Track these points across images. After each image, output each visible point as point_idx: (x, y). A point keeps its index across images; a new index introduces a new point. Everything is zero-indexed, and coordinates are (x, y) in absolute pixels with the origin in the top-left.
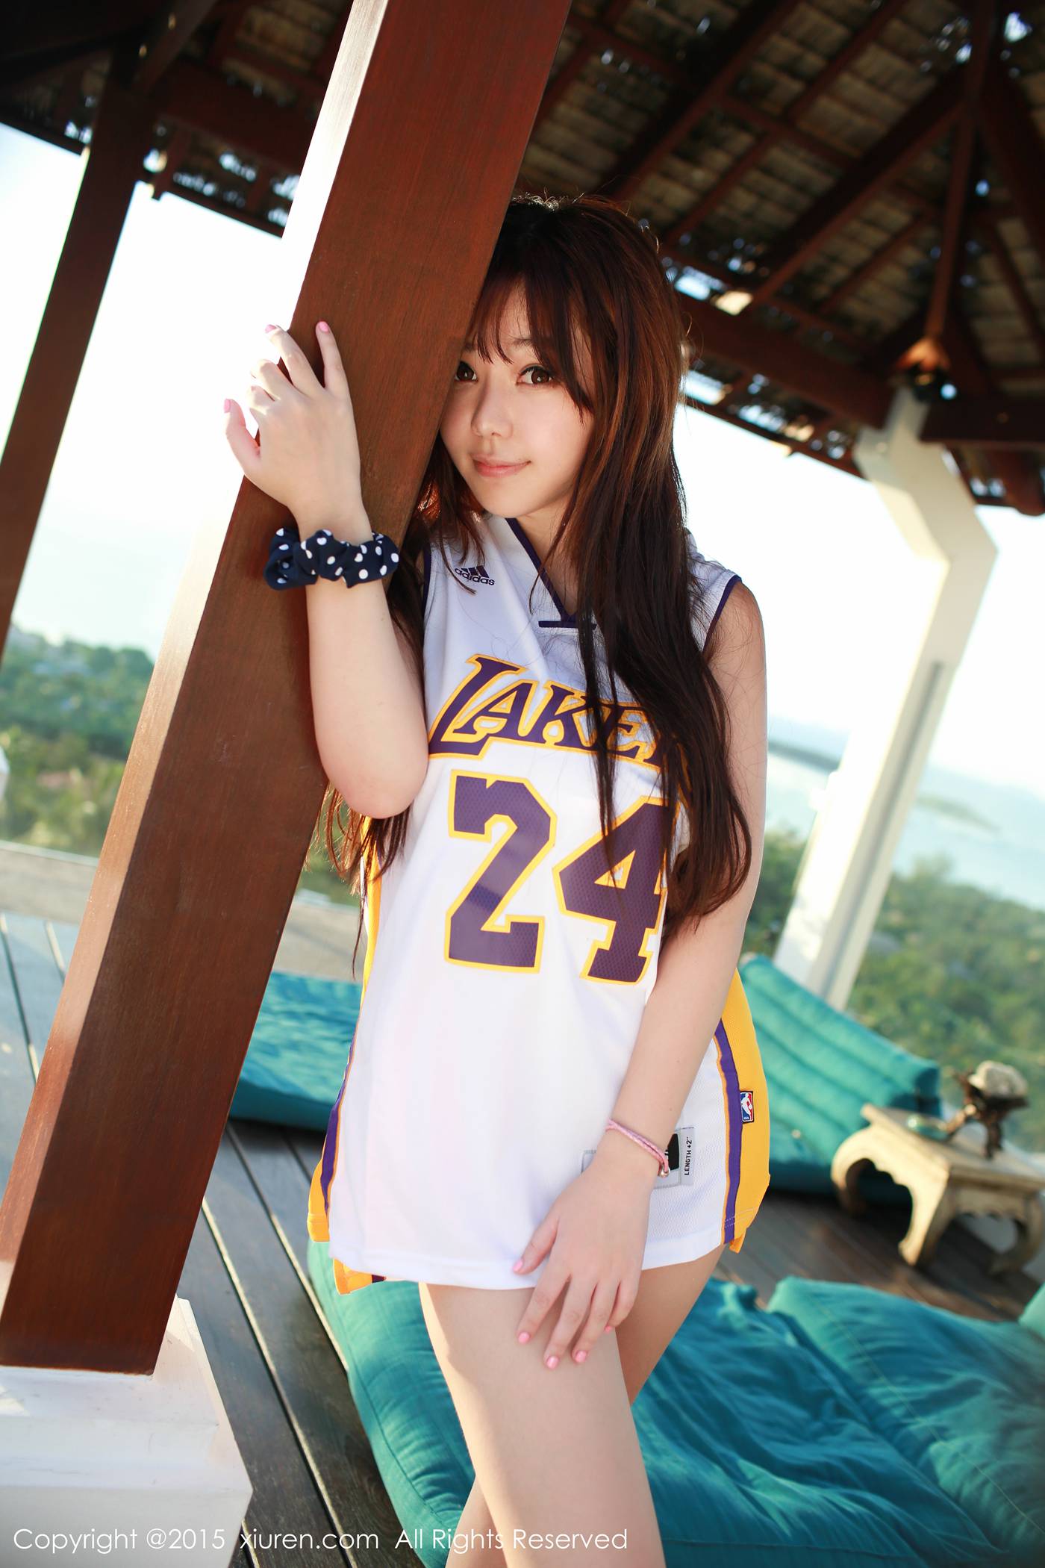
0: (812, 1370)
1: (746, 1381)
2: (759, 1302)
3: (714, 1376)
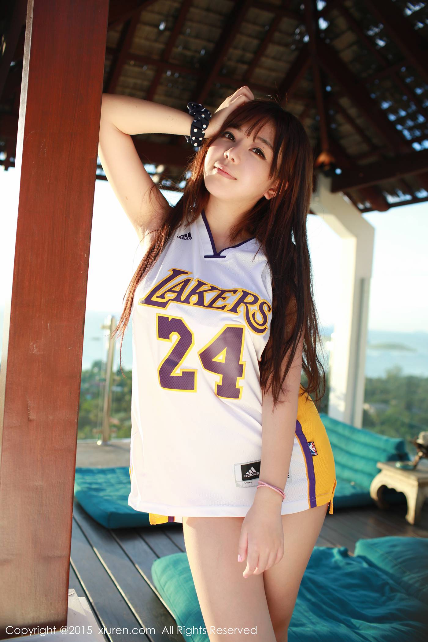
0: (377, 576)
1: (349, 587)
2: (350, 553)
3: (334, 587)
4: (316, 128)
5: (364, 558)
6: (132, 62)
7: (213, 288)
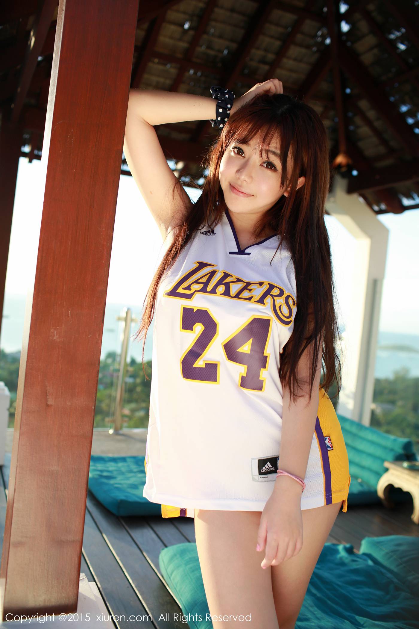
0: (382, 574)
1: (354, 583)
2: (355, 551)
3: (340, 583)
4: (334, 130)
5: (369, 556)
6: (156, 60)
7: (239, 280)
